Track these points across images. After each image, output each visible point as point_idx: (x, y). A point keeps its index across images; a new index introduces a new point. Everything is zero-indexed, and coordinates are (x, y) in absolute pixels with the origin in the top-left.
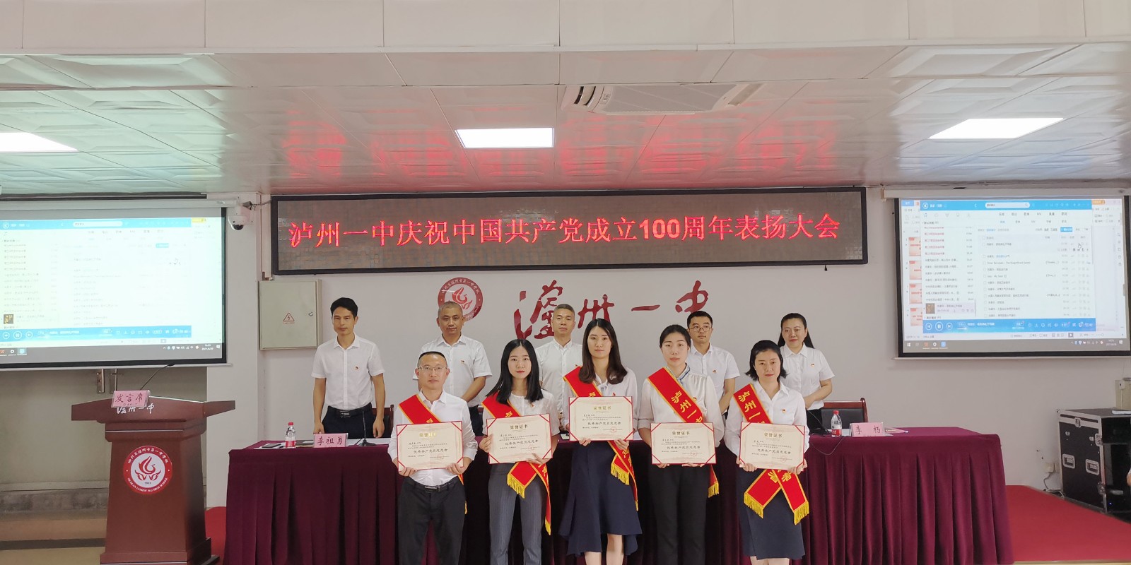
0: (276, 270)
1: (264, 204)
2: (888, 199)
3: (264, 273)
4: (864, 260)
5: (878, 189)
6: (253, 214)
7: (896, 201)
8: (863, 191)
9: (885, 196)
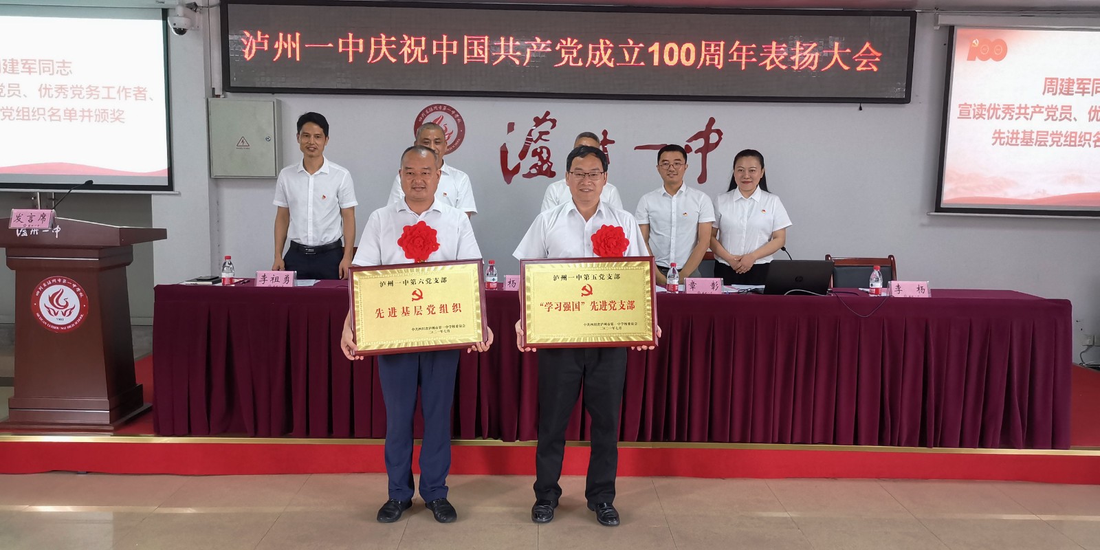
0: (227, 87)
1: (212, 7)
2: (943, 27)
3: (214, 89)
4: (906, 100)
5: (931, 15)
6: (199, 18)
7: (951, 29)
8: (913, 16)
9: (939, 23)
